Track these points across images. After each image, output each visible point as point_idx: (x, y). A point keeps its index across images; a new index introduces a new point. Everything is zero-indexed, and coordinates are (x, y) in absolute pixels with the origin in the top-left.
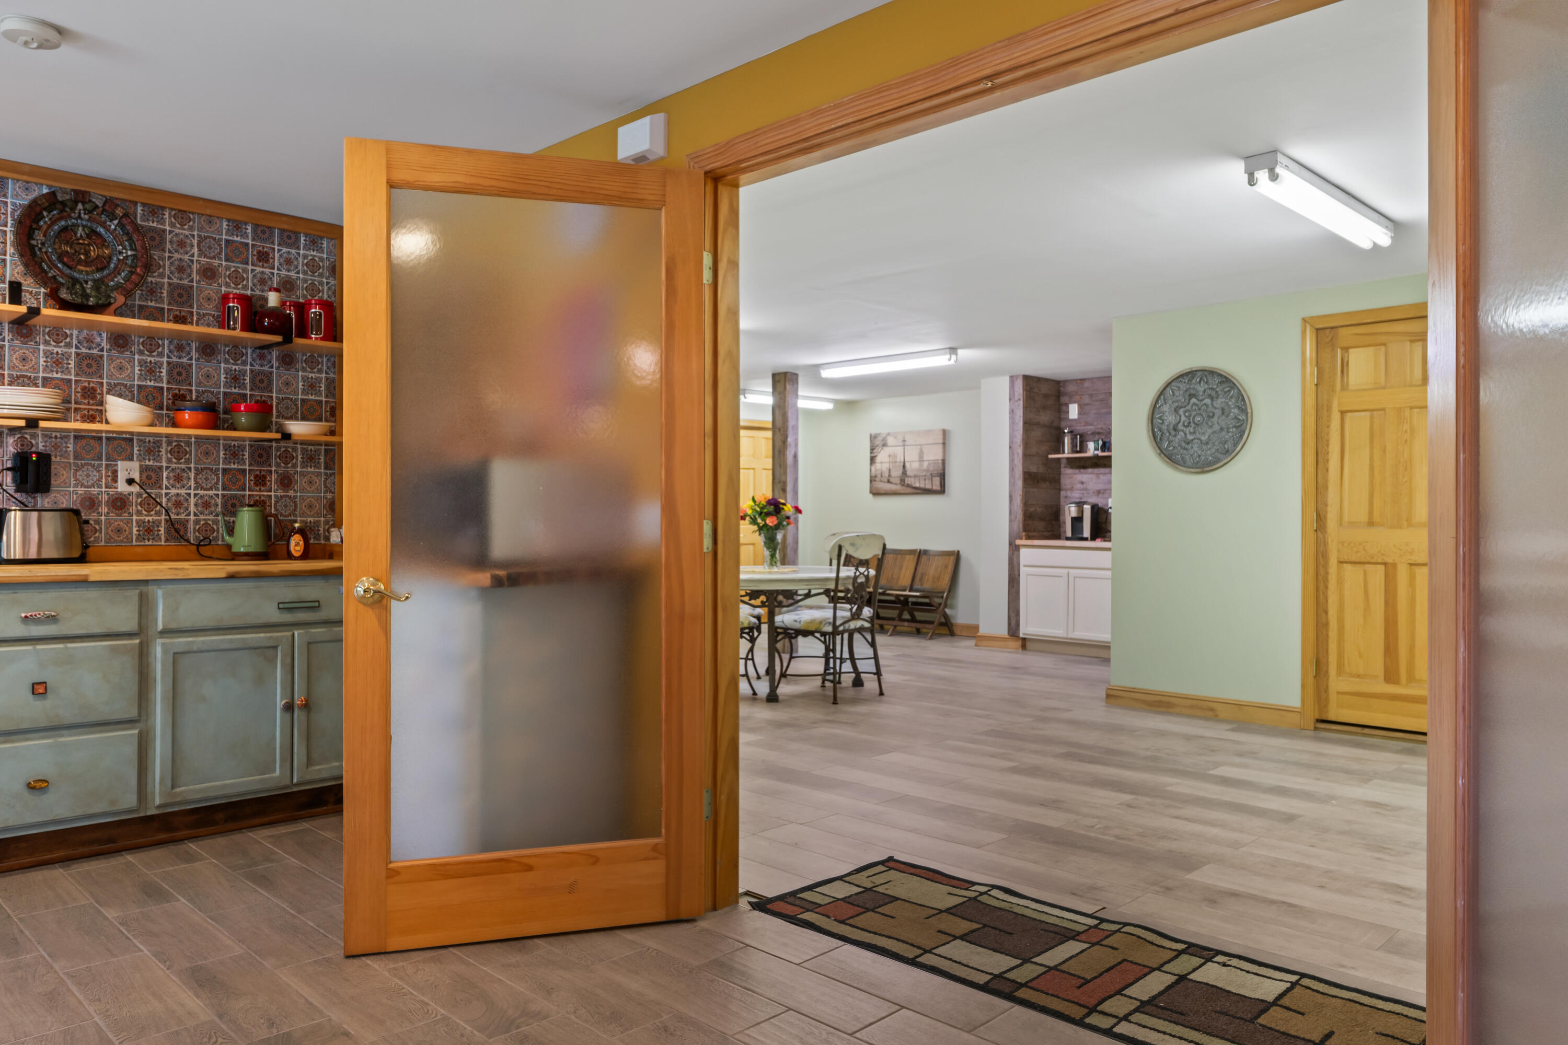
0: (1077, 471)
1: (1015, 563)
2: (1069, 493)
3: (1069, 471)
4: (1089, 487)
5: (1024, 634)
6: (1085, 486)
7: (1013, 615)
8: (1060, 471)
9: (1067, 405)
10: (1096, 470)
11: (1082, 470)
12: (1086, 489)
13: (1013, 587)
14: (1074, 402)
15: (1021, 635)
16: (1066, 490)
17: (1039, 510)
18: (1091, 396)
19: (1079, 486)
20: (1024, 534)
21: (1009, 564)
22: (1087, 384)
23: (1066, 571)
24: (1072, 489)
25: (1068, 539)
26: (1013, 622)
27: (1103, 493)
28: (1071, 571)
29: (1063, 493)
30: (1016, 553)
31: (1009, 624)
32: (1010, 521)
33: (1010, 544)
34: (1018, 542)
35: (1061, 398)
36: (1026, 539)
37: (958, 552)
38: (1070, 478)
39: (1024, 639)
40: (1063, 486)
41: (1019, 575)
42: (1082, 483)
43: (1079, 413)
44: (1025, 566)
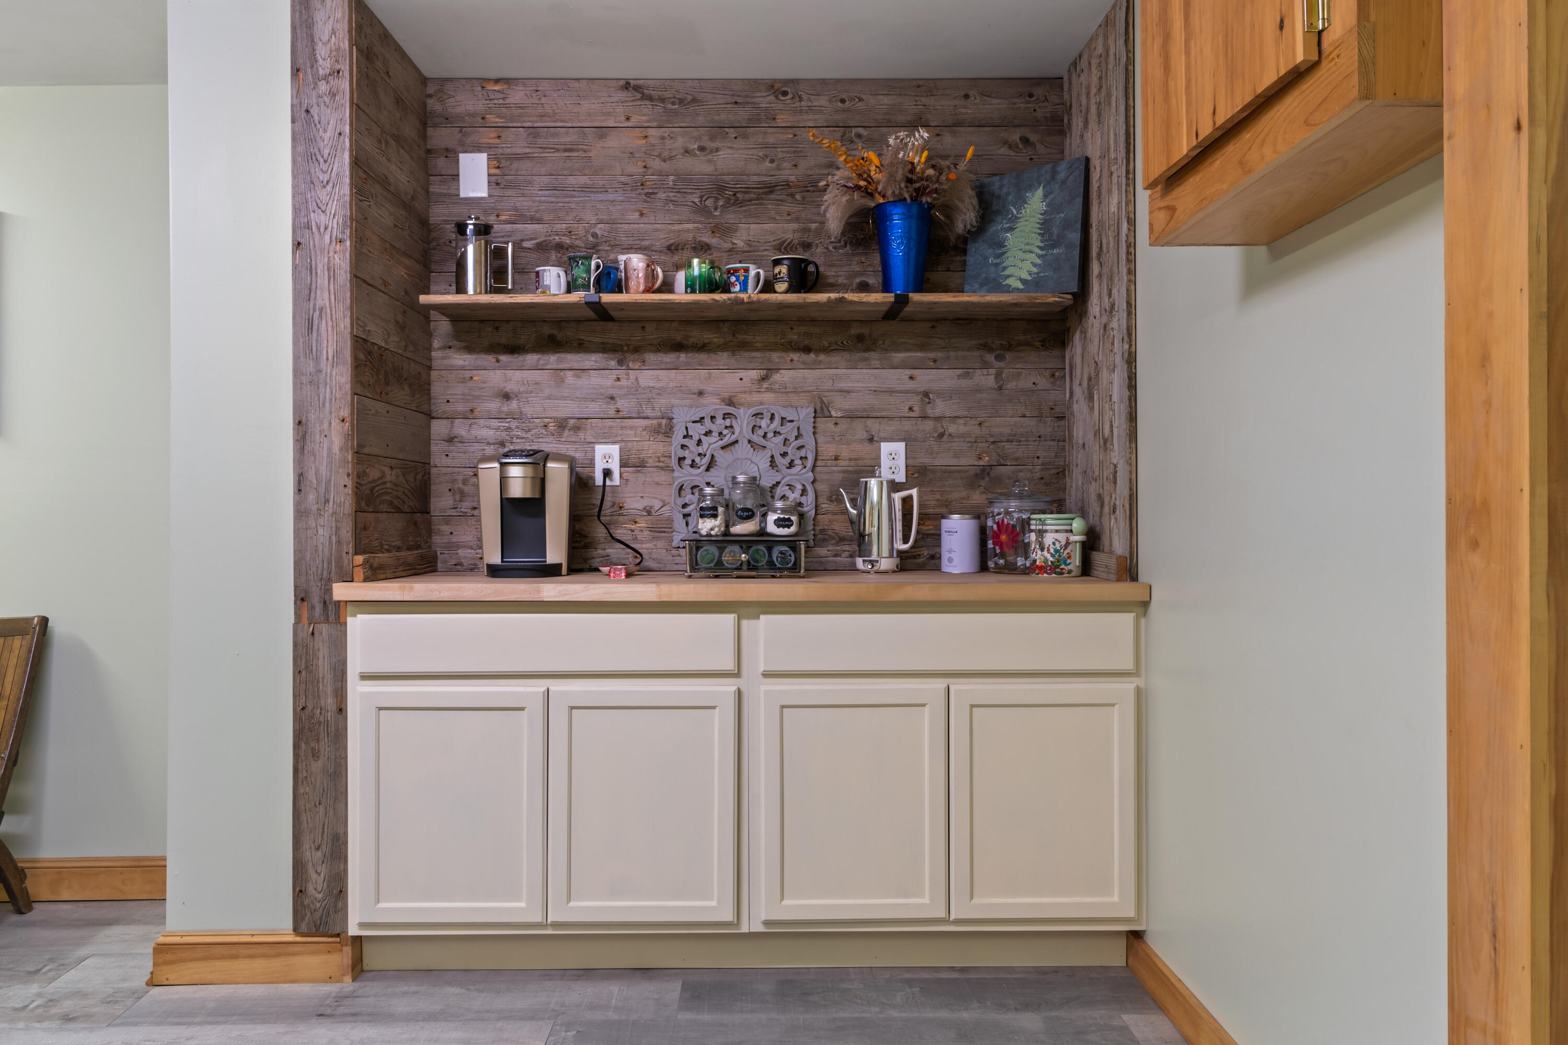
0: (488, 359)
1: (323, 666)
2: (460, 428)
3: (460, 359)
4: (528, 410)
5: (362, 925)
6: (514, 404)
7: (313, 857)
8: (430, 359)
9: (451, 155)
10: (552, 359)
11: (504, 358)
12: (519, 417)
13: (315, 755)
14: (478, 149)
15: (353, 930)
16: (451, 418)
17: (390, 476)
18: (533, 132)
19: (494, 405)
20: (359, 559)
21: (297, 672)
22: (517, 96)
23: (538, 687)
24: (470, 415)
25: (494, 572)
26: (317, 882)
27: (576, 429)
28: (557, 686)
29: (439, 428)
30: (324, 629)
31: (299, 892)
32: (301, 514)
33: (301, 598)
34: (341, 591)
35: (430, 131)
36: (366, 579)
37: (44, 621)
38: (464, 381)
39: (358, 941)
40: (439, 407)
41: (341, 710)
42: (506, 397)
43: (494, 182)
44: (365, 677)
